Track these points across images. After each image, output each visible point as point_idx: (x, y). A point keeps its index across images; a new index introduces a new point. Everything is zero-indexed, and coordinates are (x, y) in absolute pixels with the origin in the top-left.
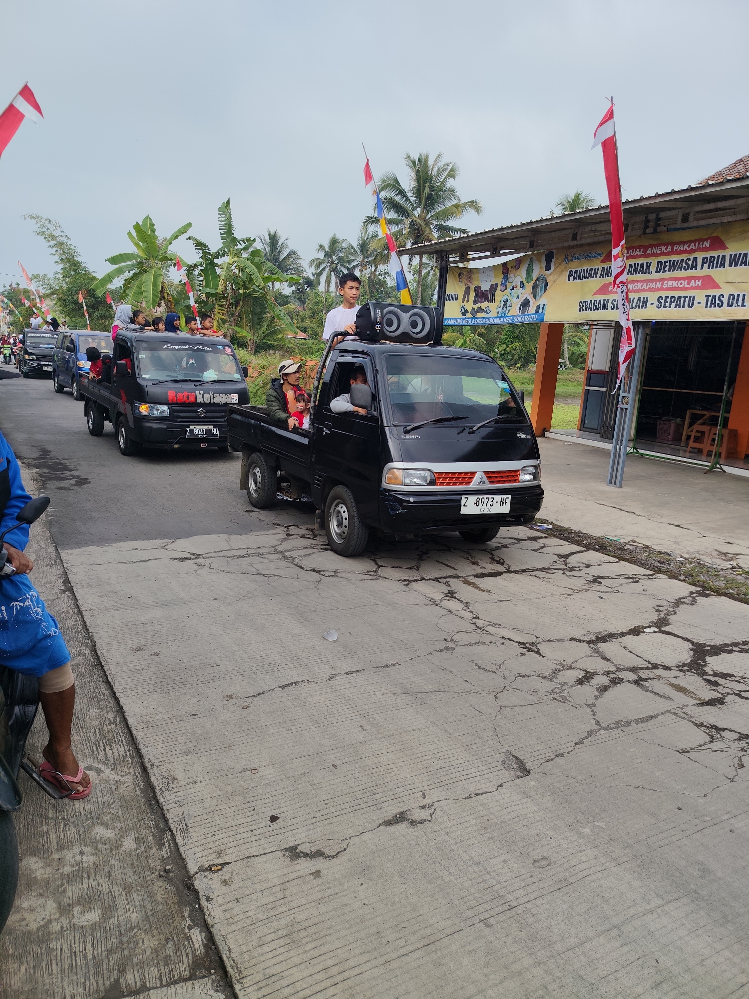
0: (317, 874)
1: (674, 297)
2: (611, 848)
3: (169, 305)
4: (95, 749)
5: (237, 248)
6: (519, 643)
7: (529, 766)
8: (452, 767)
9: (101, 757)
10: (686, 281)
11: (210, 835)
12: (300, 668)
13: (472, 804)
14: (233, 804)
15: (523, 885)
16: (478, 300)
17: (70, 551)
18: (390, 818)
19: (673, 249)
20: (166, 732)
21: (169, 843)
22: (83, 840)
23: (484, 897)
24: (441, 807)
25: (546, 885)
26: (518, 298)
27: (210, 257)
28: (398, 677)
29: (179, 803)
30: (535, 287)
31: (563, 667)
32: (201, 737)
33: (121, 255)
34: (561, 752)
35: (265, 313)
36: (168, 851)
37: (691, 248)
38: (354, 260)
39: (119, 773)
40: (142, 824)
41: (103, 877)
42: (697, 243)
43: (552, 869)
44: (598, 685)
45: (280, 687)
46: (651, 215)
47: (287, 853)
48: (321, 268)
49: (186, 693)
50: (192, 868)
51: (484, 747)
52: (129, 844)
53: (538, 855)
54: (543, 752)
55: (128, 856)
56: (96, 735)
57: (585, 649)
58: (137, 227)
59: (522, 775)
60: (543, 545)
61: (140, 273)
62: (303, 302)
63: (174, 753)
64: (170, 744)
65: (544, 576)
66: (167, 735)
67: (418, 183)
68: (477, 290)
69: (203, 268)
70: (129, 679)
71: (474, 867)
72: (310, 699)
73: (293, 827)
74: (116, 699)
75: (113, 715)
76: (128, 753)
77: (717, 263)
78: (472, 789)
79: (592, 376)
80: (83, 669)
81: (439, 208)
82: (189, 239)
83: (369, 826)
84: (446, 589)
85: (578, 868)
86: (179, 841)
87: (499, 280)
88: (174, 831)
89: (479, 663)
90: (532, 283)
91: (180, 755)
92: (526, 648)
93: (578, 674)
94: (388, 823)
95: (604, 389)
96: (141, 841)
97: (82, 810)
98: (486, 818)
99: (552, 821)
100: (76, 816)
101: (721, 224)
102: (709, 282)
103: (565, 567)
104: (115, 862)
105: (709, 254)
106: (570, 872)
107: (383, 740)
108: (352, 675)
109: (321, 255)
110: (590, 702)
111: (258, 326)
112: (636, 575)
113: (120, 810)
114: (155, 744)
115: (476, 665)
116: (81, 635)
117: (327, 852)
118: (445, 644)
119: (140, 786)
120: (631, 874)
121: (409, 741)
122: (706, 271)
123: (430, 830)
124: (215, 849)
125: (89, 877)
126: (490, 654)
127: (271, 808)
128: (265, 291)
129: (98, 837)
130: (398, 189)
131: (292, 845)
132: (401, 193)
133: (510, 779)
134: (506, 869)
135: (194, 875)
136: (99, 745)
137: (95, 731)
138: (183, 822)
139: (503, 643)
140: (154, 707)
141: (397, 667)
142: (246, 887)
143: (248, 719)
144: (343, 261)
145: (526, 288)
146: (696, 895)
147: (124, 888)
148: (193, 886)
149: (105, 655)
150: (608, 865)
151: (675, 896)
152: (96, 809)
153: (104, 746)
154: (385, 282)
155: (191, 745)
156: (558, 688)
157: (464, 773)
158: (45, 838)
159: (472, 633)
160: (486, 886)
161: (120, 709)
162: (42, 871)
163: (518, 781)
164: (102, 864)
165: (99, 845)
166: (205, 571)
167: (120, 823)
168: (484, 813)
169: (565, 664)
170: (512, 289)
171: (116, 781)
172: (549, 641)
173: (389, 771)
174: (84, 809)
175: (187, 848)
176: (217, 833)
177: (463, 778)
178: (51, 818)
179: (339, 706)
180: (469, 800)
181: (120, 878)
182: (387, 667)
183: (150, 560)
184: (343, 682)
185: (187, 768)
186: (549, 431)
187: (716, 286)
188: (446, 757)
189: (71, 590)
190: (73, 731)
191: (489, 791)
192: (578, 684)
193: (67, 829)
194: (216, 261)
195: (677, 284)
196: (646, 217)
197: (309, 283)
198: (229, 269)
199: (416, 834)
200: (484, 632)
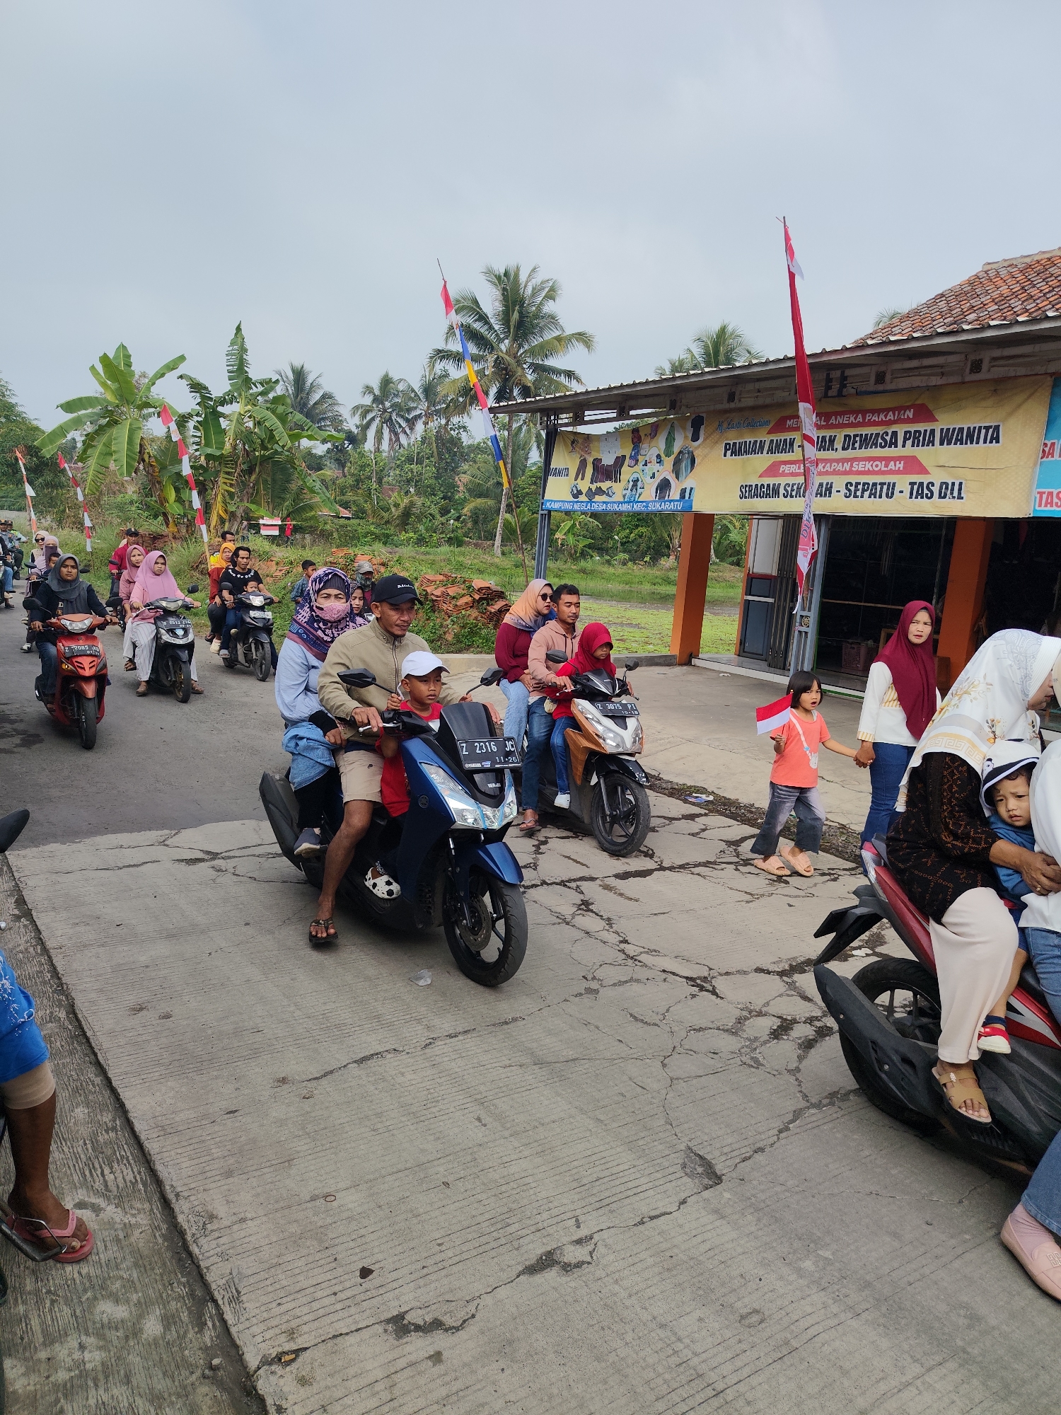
0: (437, 1357)
1: (868, 484)
2: (844, 1291)
3: (151, 471)
4: (87, 1173)
5: (251, 391)
6: (687, 978)
7: (719, 1168)
8: (614, 1177)
9: (97, 1185)
10: (883, 462)
11: (274, 1304)
12: (381, 1030)
13: (646, 1233)
14: (305, 1252)
15: (730, 1355)
16: (597, 478)
17: (23, 852)
18: (533, 1261)
19: (864, 418)
20: (193, 1141)
21: (213, 1322)
22: (82, 1325)
23: (678, 1379)
24: (604, 1240)
25: (762, 1354)
26: (653, 476)
27: (212, 403)
28: (524, 1040)
29: (224, 1256)
30: (677, 463)
31: (750, 1012)
32: (246, 1147)
33: (80, 399)
34: (760, 1145)
35: (288, 481)
36: (213, 1335)
37: (888, 418)
38: (416, 408)
39: (127, 1210)
40: (170, 1292)
41: (118, 1384)
42: (897, 413)
43: (766, 1327)
44: (800, 1038)
45: (355, 1062)
46: (833, 372)
47: (390, 1327)
48: (369, 417)
49: (217, 1078)
50: (252, 1360)
51: (656, 1143)
52: (152, 1326)
53: (746, 1306)
54: (737, 1146)
55: (153, 1347)
56: (87, 1149)
57: (777, 984)
58: (104, 359)
59: (711, 1183)
60: (704, 827)
61: (109, 425)
62: (342, 464)
63: (209, 1174)
64: (202, 1160)
65: (709, 874)
66: (196, 1146)
67: (506, 306)
68: (597, 462)
69: (200, 419)
70: (130, 1057)
71: (659, 1331)
72: (400, 1079)
73: (395, 1285)
74: (114, 1091)
75: (110, 1117)
76: (138, 1178)
77: (924, 439)
78: (645, 1210)
79: (754, 583)
80: (58, 1043)
81: (536, 341)
82: (181, 377)
83: (505, 1276)
84: (577, 898)
85: (803, 1324)
86: (229, 1316)
87: (627, 451)
88: (220, 1302)
89: (635, 1011)
90: (673, 457)
91: (217, 1178)
92: (698, 986)
93: (771, 1024)
94: (532, 1270)
95: (770, 600)
96: (170, 1321)
97: (76, 1275)
98: (668, 1254)
99: (760, 1253)
100: (68, 1286)
101: (928, 388)
102: (913, 465)
103: (737, 860)
104: (134, 1359)
105: (912, 428)
106: (793, 1331)
107: (512, 1139)
108: (457, 1039)
109: (368, 400)
110: (793, 1066)
111: (278, 500)
112: (833, 869)
113: (134, 1272)
114: (179, 1161)
115: (631, 1015)
116: (51, 987)
117: (449, 1321)
118: (586, 984)
119: (160, 1230)
120: (875, 1329)
121: (549, 1139)
122: (909, 450)
123: (592, 1277)
124: (284, 1327)
125: (96, 1386)
126: (650, 997)
127: (359, 1255)
128: (292, 453)
129: (105, 1320)
130: (478, 313)
131: (395, 1313)
132: (483, 318)
133: (695, 1190)
134: (704, 1332)
135: (255, 1372)
136: (94, 1167)
137: (85, 1144)
138: (232, 1285)
139: (665, 980)
140: (173, 1102)
141: (521, 1023)
142: (335, 1386)
143: (313, 1115)
144: (401, 409)
145: (665, 463)
146: (966, 1356)
147: (151, 1402)
148: (256, 1390)
149: (90, 1019)
150: (842, 1317)
151: (938, 1358)
152: (99, 1272)
153: (101, 1167)
154: (460, 439)
155: (232, 1161)
156: (747, 1046)
157: (630, 1185)
158: (24, 1325)
159: (620, 965)
160: (678, 1361)
161: (121, 1108)
162: (23, 1381)
163: (706, 1194)
164: (114, 1364)
165: (106, 1331)
166: (227, 879)
167: (137, 1292)
168: (664, 1246)
169: (752, 1008)
170: (646, 464)
171: (125, 1225)
172: (727, 974)
173: (525, 1188)
174: (79, 1273)
175: (241, 1327)
176: (284, 1300)
177: (629, 1193)
178: (29, 1293)
179: (443, 1088)
180: (641, 1228)
181: (143, 1385)
182: (506, 1023)
183: (145, 863)
184: (445, 1051)
185: (230, 1198)
186: (697, 657)
187: (924, 471)
188: (603, 1161)
189: (28, 914)
190: (53, 1147)
191: (668, 1210)
192: (774, 1039)
193: (56, 1309)
194: (220, 409)
195: (872, 466)
196: (828, 375)
197: (352, 438)
198: (240, 422)
199: (573, 1284)
200: (636, 962)
